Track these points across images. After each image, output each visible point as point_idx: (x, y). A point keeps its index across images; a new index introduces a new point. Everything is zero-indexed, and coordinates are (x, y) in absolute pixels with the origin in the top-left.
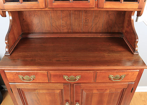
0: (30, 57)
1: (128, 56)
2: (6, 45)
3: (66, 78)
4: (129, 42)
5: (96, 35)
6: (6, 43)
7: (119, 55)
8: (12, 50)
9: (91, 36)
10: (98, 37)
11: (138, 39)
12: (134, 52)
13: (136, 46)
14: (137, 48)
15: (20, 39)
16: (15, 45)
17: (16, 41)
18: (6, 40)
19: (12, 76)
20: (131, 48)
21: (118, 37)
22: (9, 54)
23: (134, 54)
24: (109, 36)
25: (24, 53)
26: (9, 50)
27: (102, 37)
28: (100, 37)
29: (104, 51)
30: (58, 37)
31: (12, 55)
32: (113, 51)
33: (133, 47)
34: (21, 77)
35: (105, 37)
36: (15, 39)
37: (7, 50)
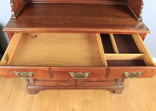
0: (36, 20)
1: (132, 22)
2: (11, 8)
3: (72, 75)
4: (133, 9)
5: (101, 2)
6: (11, 5)
7: (123, 20)
8: (17, 13)
9: (96, 2)
10: (103, 3)
11: (143, 5)
12: (138, 18)
13: (141, 12)
14: (141, 15)
15: (24, 4)
16: (20, 9)
17: (21, 5)
18: (11, 3)
19: (6, 72)
20: (136, 15)
21: (123, 4)
22: (15, 18)
23: (138, 20)
24: (114, 4)
25: (30, 17)
26: (15, 13)
27: (107, 4)
28: (105, 4)
29: (109, 16)
30: (63, 2)
31: (18, 18)
32: (118, 17)
33: (138, 13)
34: (17, 73)
35: (110, 4)
36: (20, 3)
37: (13, 13)
